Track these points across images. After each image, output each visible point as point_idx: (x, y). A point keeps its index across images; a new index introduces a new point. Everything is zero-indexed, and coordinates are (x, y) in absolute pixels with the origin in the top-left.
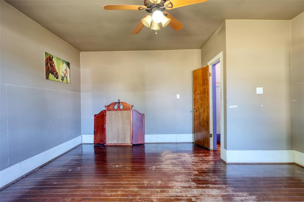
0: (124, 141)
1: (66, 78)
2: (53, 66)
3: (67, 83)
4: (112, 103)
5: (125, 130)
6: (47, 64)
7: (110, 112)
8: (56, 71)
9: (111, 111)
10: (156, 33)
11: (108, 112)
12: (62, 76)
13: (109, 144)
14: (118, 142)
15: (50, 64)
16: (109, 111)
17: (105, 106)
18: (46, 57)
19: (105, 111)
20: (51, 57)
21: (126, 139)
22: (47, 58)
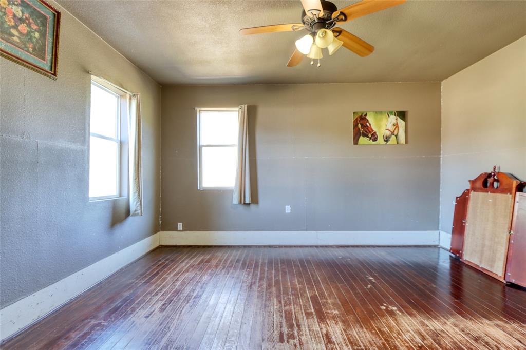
0: (492, 266)
1: (396, 136)
2: (367, 126)
3: (398, 143)
4: (481, 175)
5: (496, 239)
6: (356, 126)
7: (476, 193)
8: (373, 131)
9: (477, 191)
10: (312, 63)
11: (472, 194)
12: (385, 135)
13: (466, 260)
14: (481, 262)
15: (362, 125)
16: (474, 191)
17: (470, 181)
18: (354, 118)
19: (468, 190)
20: (363, 115)
21: (495, 262)
22: (357, 119)
